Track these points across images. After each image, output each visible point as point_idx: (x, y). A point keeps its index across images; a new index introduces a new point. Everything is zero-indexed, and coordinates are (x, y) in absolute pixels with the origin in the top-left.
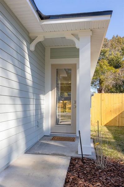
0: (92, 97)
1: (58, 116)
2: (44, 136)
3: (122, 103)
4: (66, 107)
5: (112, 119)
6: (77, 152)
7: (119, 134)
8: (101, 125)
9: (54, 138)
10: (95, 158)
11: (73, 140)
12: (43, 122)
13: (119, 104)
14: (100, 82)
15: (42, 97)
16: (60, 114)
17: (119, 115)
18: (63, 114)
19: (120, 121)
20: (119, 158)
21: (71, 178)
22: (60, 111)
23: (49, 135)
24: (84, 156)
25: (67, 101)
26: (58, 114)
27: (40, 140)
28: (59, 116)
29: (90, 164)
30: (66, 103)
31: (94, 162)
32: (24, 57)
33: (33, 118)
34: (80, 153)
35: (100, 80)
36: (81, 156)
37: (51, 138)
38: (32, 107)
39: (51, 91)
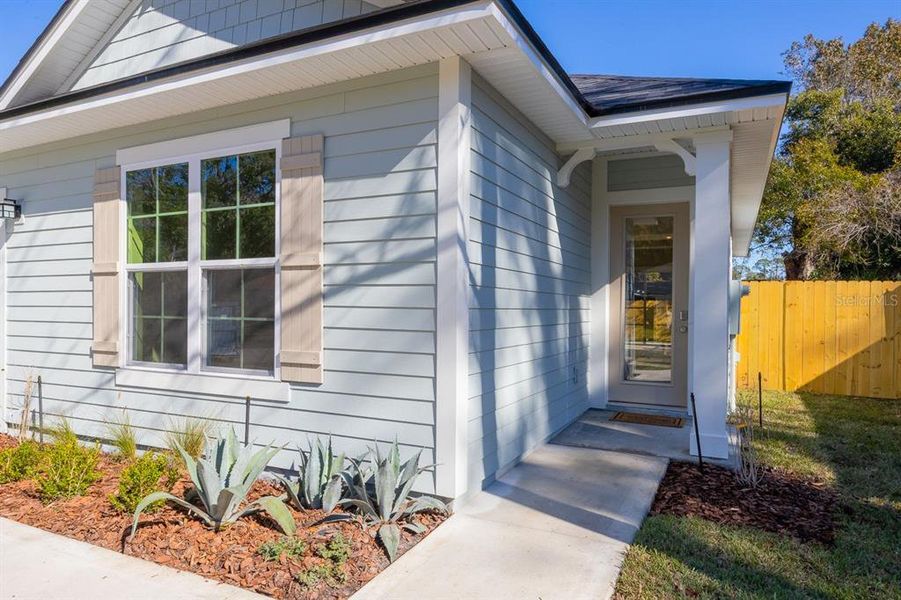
0: (744, 299)
1: (626, 353)
2: (591, 409)
3: (869, 315)
4: (652, 323)
5: (826, 370)
6: (687, 451)
7: (843, 420)
8: (784, 388)
9: (620, 416)
10: (737, 466)
11: (676, 423)
12: (586, 371)
13: (855, 320)
14: (794, 227)
15: (584, 300)
16: (634, 347)
17: (855, 357)
18: (641, 348)
19: (860, 377)
20: (812, 474)
21: (669, 494)
22: (633, 338)
23: (604, 407)
24: (704, 460)
25: (656, 302)
26: (627, 347)
27: (581, 417)
28: (629, 355)
29: (722, 476)
30: (653, 309)
31: (734, 474)
32: (545, 211)
33: (563, 360)
34: (694, 451)
35: (795, 221)
36: (697, 460)
37: (612, 415)
38: (562, 331)
39: (610, 283)
